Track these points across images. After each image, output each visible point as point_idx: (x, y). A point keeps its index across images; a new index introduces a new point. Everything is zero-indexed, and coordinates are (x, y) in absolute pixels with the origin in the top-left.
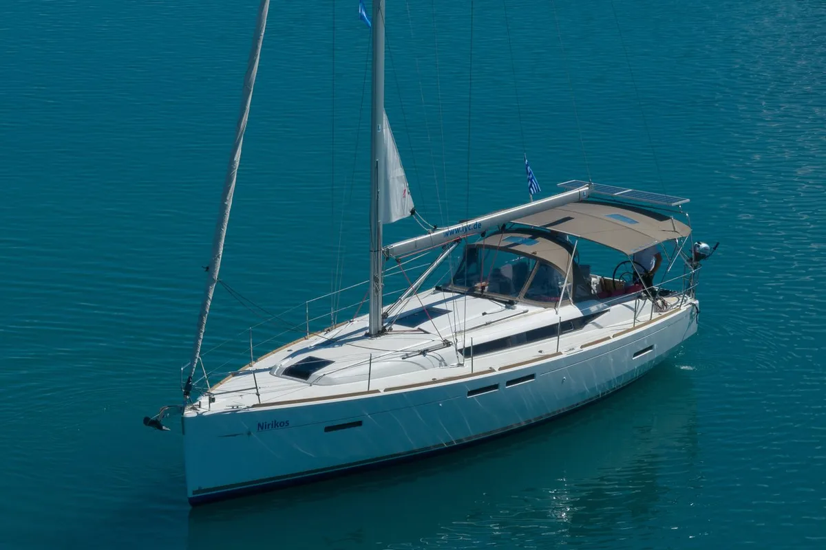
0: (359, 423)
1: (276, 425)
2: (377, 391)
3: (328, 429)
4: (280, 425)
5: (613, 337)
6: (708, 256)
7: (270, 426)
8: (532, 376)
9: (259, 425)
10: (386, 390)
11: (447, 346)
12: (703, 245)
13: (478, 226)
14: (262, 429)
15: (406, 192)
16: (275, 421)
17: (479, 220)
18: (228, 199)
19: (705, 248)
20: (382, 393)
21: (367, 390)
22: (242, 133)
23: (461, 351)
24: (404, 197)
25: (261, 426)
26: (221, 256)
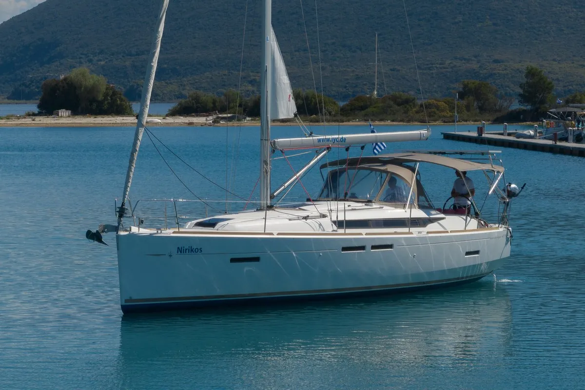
0: (257, 259)
1: (191, 250)
2: (272, 234)
3: (233, 260)
4: (195, 250)
5: (451, 232)
6: (518, 194)
7: (187, 251)
8: (391, 246)
9: (178, 248)
10: (279, 234)
11: (323, 217)
12: (513, 186)
13: (343, 140)
14: (181, 252)
15: (291, 98)
16: (191, 247)
17: (344, 136)
18: (154, 61)
19: (515, 188)
20: (276, 236)
21: (263, 232)
22: (164, 11)
23: (334, 222)
24: (290, 101)
25: (180, 250)
26: (148, 107)
